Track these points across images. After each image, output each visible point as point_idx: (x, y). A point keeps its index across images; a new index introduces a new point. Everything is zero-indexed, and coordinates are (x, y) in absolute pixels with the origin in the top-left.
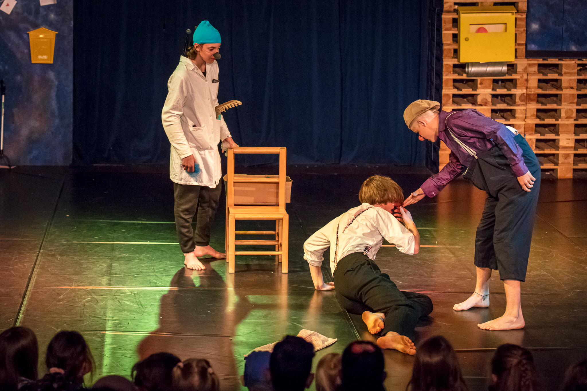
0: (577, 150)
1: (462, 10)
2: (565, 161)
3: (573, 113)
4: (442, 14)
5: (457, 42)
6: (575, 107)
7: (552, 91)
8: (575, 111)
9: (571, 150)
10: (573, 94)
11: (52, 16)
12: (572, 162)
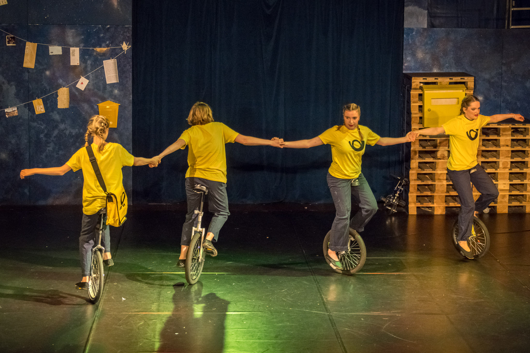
0: (511, 192)
1: (426, 89)
2: (503, 200)
3: (508, 164)
4: (410, 91)
5: (422, 112)
6: (510, 160)
7: (492, 148)
8: (509, 163)
9: (507, 192)
10: (508, 151)
11: (116, 92)
12: (508, 201)
